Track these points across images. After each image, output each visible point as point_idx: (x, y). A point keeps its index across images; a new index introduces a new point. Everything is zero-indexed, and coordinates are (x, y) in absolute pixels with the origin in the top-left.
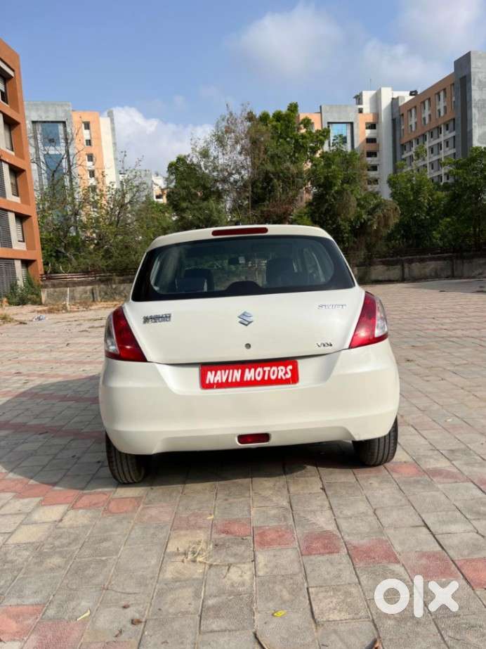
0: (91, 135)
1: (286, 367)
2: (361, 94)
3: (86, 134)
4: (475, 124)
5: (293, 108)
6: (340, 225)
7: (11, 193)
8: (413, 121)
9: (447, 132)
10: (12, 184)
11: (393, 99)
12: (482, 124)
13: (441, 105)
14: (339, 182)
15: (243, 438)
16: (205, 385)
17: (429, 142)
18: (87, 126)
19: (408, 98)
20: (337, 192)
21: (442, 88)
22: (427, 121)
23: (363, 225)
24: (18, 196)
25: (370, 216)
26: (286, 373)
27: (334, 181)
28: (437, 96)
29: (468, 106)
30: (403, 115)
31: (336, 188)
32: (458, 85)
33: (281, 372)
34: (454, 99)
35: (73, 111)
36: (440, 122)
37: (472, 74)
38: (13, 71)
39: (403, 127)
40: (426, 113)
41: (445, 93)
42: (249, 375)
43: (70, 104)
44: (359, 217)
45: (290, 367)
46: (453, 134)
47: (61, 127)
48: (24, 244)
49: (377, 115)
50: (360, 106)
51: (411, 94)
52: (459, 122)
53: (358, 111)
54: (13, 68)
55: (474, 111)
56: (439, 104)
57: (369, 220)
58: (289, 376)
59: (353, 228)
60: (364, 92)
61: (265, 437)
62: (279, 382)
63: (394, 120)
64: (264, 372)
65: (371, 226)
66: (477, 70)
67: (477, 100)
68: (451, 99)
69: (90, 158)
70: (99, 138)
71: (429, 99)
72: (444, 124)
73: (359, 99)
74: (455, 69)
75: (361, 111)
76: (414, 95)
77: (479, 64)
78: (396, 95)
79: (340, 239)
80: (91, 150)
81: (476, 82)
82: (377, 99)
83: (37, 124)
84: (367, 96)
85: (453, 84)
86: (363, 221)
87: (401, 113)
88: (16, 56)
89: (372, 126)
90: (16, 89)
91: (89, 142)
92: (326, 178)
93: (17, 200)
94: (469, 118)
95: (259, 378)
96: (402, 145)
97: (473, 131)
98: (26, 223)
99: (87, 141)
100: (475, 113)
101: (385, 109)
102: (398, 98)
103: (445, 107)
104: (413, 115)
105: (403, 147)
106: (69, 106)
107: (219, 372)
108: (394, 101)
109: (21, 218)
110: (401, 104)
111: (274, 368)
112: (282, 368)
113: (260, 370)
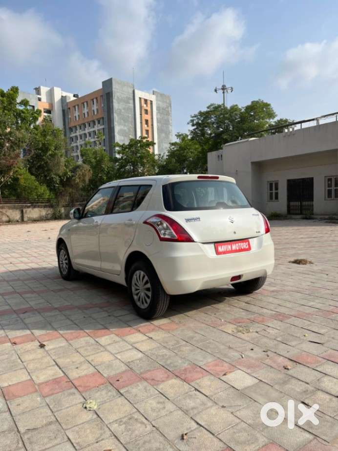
2: (39, 88)
4: (115, 123)
5: (15, 90)
6: (53, 178)
8: (77, 114)
9: (99, 125)
11: (62, 96)
12: (120, 124)
13: (95, 108)
14: (53, 148)
17: (88, 129)
19: (73, 98)
20: (50, 155)
21: (95, 97)
22: (86, 116)
23: (69, 179)
25: (73, 174)
27: (50, 147)
28: (92, 101)
29: (111, 111)
30: (69, 108)
31: (50, 152)
32: (105, 97)
34: (102, 105)
36: (95, 118)
37: (113, 92)
39: (70, 117)
40: (86, 111)
41: (97, 100)
42: (234, 247)
44: (65, 174)
45: (247, 243)
46: (102, 127)
49: (52, 105)
50: (39, 96)
51: (74, 96)
52: (106, 119)
53: (37, 99)
55: (115, 115)
56: (93, 107)
57: (73, 176)
58: (247, 247)
59: (61, 181)
60: (42, 87)
61: (239, 277)
62: (245, 250)
63: (63, 111)
64: (239, 245)
65: (75, 180)
66: (116, 90)
67: (116, 109)
68: (101, 105)
71: (87, 102)
72: (97, 119)
73: (38, 90)
74: (103, 86)
75: (40, 100)
76: (76, 97)
77: (117, 87)
78: (64, 94)
79: (52, 187)
81: (116, 98)
82: (51, 94)
84: (44, 90)
85: (102, 96)
86: (68, 176)
87: (68, 107)
89: (49, 112)
92: (44, 144)
94: (112, 119)
95: (238, 248)
96: (70, 128)
97: (115, 127)
100: (116, 117)
101: (57, 102)
102: (66, 96)
103: (97, 110)
104: (77, 109)
105: (71, 129)
107: (223, 247)
108: (63, 99)
110: (68, 101)
111: (242, 244)
112: (244, 243)
113: (237, 244)
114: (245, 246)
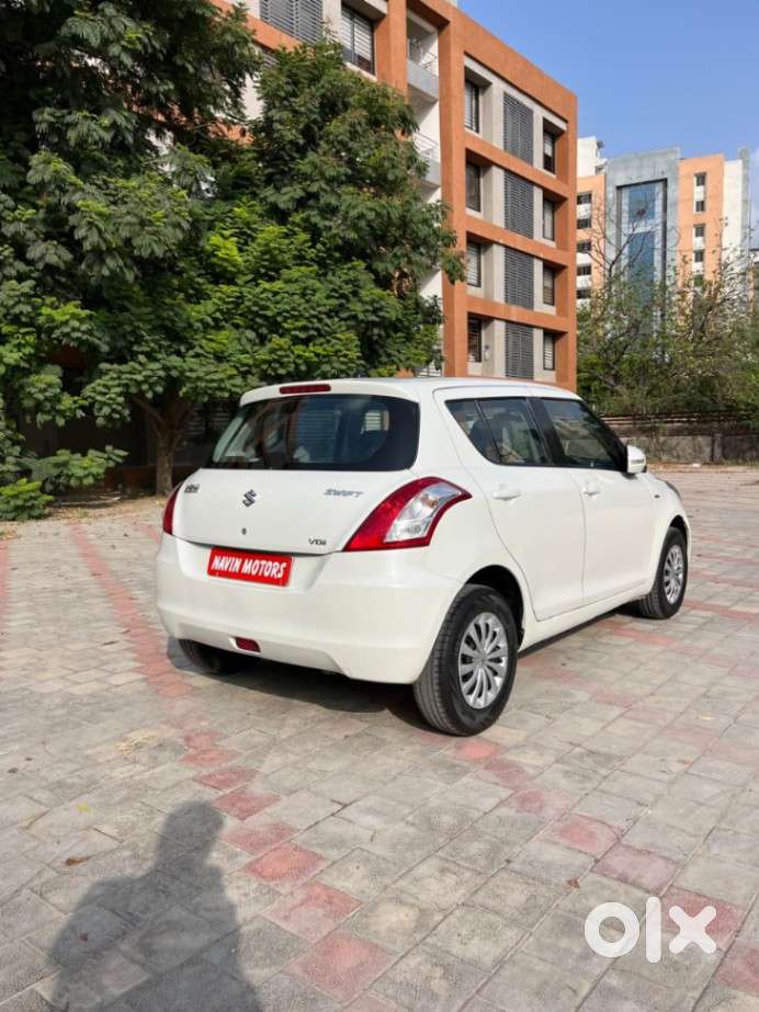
0: (705, 193)
1: (280, 563)
3: (698, 193)
7: (542, 301)
10: (545, 288)
15: (241, 642)
16: (212, 572)
18: (701, 179)
24: (553, 304)
26: (279, 571)
33: (273, 569)
35: (681, 159)
38: (566, 121)
42: (249, 567)
43: (678, 149)
45: (284, 565)
47: (659, 188)
48: (553, 373)
54: (565, 117)
58: (280, 576)
62: (270, 580)
64: (260, 566)
69: (700, 230)
70: (719, 197)
80: (704, 218)
83: (624, 190)
88: (571, 99)
90: (567, 148)
91: (701, 206)
93: (551, 310)
95: (254, 573)
98: (559, 343)
99: (698, 203)
106: (676, 152)
107: (224, 559)
109: (552, 336)
111: (270, 563)
112: (277, 564)
113: (257, 562)
114: (274, 571)
